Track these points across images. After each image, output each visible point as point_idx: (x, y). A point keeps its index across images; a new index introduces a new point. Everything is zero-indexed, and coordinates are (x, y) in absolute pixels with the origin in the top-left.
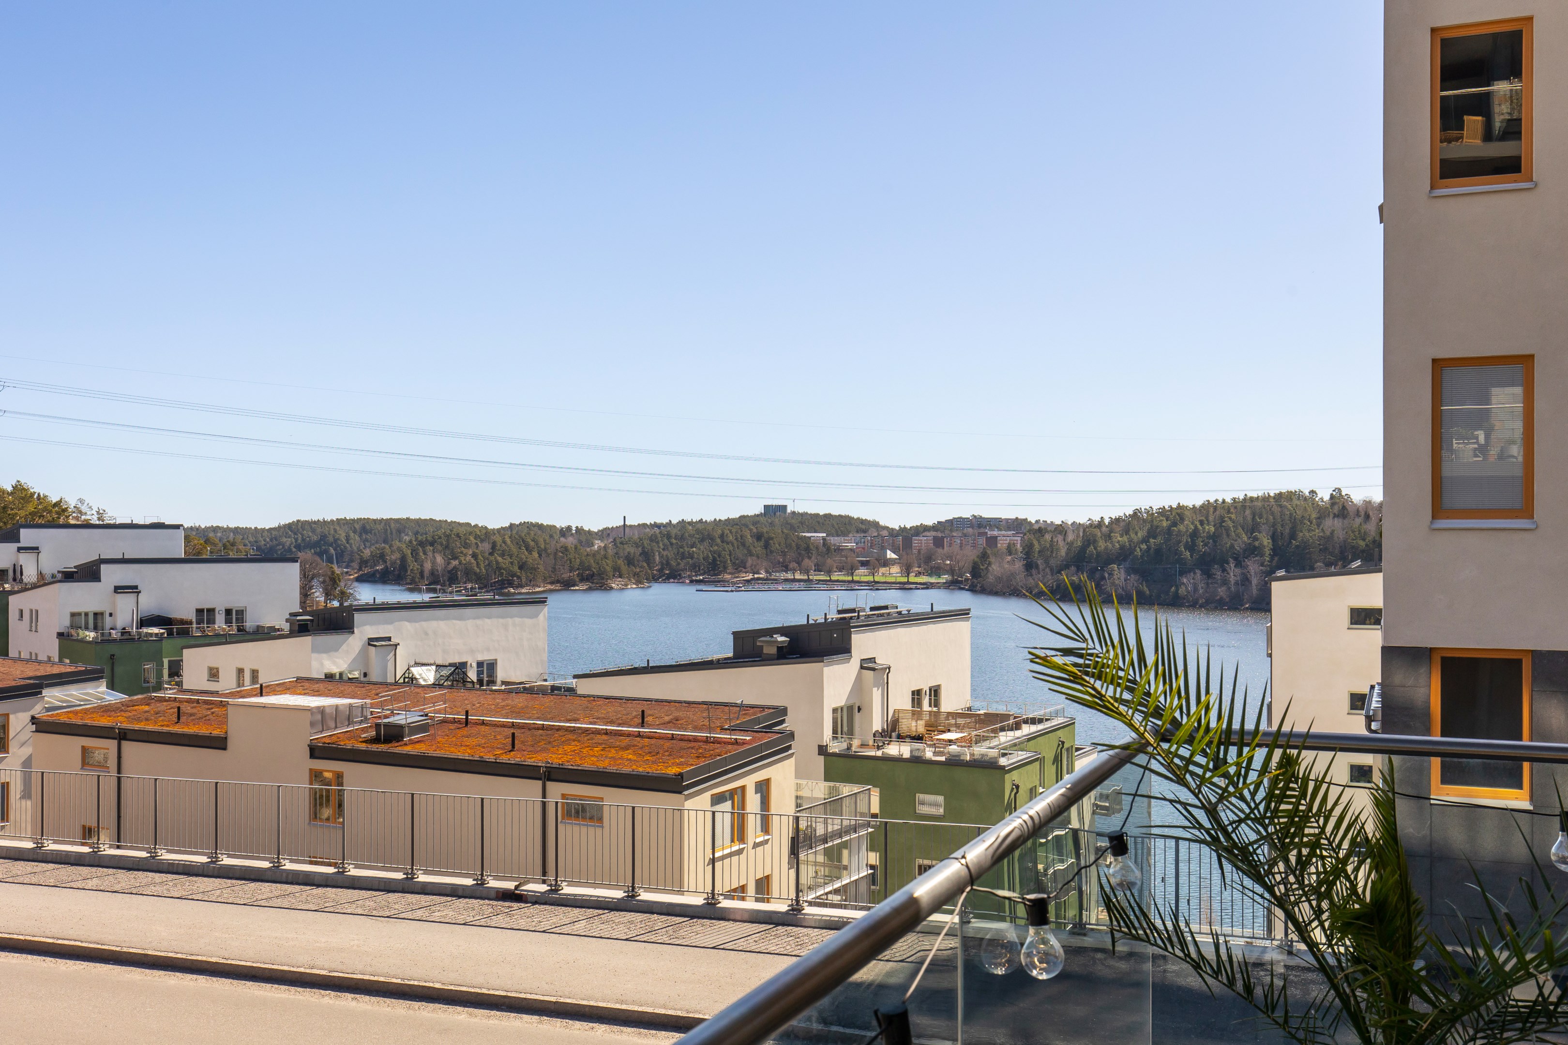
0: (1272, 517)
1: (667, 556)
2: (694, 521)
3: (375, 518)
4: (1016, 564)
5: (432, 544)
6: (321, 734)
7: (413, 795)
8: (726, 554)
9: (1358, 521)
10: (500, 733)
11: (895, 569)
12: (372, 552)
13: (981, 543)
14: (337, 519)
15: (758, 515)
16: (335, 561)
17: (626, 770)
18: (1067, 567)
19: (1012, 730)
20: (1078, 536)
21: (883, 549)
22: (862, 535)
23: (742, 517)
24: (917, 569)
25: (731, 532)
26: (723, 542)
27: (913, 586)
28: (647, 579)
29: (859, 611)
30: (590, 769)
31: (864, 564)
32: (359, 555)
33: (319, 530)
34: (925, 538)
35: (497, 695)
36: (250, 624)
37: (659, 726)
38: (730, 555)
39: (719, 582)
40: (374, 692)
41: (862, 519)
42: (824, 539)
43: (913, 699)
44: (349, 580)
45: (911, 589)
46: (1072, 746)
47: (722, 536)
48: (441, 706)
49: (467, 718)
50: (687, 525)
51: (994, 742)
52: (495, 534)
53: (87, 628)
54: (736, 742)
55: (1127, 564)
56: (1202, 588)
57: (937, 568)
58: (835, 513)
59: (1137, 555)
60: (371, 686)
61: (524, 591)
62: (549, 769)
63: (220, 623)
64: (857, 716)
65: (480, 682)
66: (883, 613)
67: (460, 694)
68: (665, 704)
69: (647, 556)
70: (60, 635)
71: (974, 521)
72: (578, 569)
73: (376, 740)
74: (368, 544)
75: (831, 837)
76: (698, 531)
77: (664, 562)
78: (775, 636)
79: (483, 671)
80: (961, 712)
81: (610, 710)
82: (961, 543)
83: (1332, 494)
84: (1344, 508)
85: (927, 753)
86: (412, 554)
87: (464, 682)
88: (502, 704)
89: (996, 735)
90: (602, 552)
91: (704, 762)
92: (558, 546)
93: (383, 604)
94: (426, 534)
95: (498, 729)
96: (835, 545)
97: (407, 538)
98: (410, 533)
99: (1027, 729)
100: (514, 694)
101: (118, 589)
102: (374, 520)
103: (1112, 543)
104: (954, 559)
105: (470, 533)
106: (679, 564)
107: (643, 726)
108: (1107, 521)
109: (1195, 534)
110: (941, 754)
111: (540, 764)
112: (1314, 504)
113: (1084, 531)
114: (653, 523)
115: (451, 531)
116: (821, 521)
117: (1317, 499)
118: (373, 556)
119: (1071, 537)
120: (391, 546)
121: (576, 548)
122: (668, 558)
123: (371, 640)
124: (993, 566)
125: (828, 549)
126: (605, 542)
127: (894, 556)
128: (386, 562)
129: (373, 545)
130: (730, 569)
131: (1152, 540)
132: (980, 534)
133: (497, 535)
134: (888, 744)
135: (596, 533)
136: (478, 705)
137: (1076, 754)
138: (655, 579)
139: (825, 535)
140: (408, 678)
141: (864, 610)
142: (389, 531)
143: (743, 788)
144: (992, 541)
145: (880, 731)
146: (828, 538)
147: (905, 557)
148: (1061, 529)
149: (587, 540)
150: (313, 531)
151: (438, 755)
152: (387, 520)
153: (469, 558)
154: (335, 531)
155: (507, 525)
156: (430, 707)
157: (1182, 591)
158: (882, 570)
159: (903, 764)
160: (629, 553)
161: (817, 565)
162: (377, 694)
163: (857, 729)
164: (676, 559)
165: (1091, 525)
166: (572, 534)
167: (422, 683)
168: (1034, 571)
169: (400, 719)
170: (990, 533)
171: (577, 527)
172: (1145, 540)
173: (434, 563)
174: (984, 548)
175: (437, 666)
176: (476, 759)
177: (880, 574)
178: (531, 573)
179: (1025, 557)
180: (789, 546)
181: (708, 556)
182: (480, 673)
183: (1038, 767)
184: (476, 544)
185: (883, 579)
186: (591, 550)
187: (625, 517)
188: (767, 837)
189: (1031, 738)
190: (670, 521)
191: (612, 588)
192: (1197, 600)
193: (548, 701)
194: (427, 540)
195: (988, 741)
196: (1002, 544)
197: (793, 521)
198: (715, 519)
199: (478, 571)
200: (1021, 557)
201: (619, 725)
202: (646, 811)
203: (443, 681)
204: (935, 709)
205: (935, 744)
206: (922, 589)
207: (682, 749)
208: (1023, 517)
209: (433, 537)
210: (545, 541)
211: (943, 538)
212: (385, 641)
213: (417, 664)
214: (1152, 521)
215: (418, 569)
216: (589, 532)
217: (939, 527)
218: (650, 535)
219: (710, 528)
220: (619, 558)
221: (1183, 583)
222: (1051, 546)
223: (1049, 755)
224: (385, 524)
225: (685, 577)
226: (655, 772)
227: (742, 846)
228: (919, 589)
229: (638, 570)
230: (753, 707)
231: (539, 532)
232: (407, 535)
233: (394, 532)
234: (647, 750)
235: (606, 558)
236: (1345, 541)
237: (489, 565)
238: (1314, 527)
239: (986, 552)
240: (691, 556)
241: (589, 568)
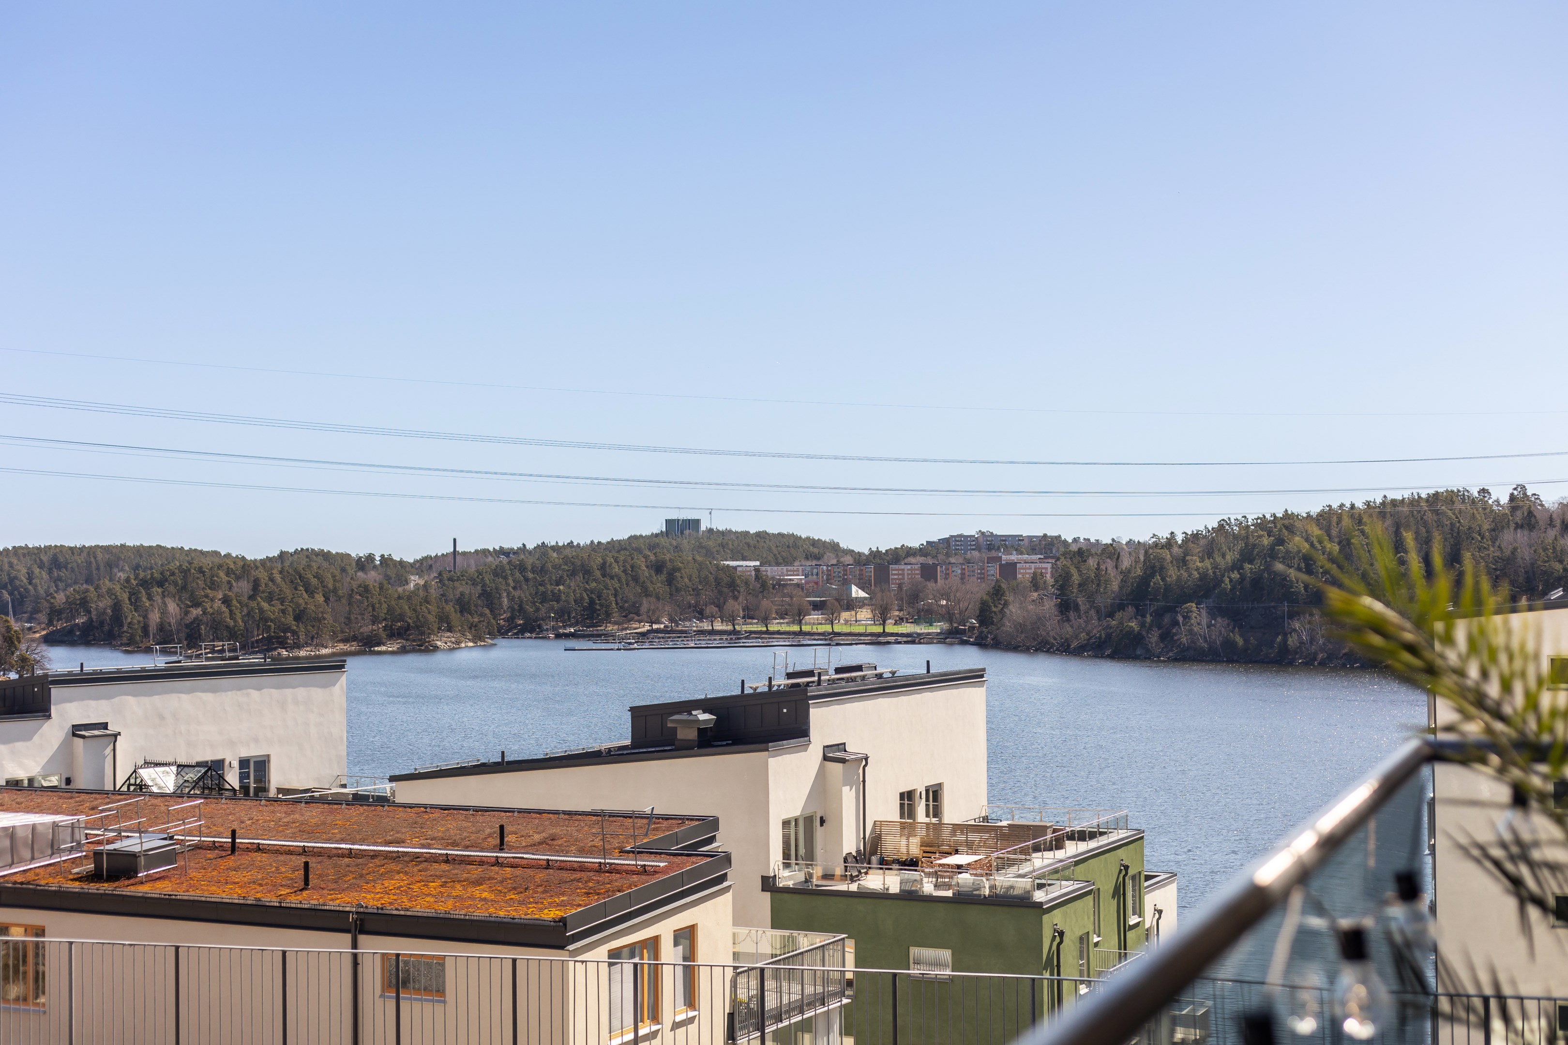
0: (1424, 530)
1: (519, 597)
2: (561, 544)
3: (72, 545)
4: (1046, 603)
5: (160, 584)
6: (10, 869)
7: (177, 948)
8: (609, 594)
9: (1552, 533)
10: (285, 863)
11: (864, 614)
12: (68, 597)
13: (992, 572)
14: (14, 547)
15: (657, 535)
16: (11, 612)
17: (480, 913)
18: (1121, 607)
19: (1051, 849)
20: (1137, 561)
21: (846, 583)
22: (814, 563)
23: (633, 539)
24: (897, 613)
25: (616, 561)
26: (604, 576)
27: (892, 639)
28: (489, 634)
29: (820, 675)
30: (425, 915)
31: (818, 607)
32: (48, 601)
34: (909, 567)
35: (277, 807)
37: (527, 849)
38: (616, 596)
39: (599, 636)
40: (88, 804)
41: (814, 539)
42: (757, 570)
43: (902, 806)
44: (33, 640)
45: (888, 643)
46: (1140, 873)
47: (603, 567)
48: (193, 823)
49: (233, 842)
50: (550, 551)
51: (1026, 868)
52: (257, 568)
54: (644, 871)
55: (1210, 602)
56: (1323, 636)
57: (927, 611)
58: (773, 530)
59: (1225, 589)
60: (83, 797)
61: (302, 653)
62: (362, 917)
64: (819, 833)
65: (245, 789)
66: (855, 677)
67: (220, 806)
68: (534, 815)
69: (489, 598)
71: (981, 540)
72: (385, 619)
73: (95, 876)
74: (61, 585)
75: (787, 1012)
76: (566, 561)
77: (516, 607)
78: (694, 713)
79: (248, 773)
80: (973, 823)
81: (451, 826)
82: (963, 574)
83: (1512, 495)
84: (1530, 513)
85: (925, 885)
86: (130, 599)
87: (221, 789)
88: (285, 820)
89: (1028, 858)
90: (422, 593)
91: (597, 900)
92: (355, 585)
93: (95, 672)
94: (151, 568)
95: (282, 858)
96: (773, 578)
97: (122, 575)
98: (127, 568)
99: (1072, 849)
100: (303, 805)
102: (71, 548)
103: (1188, 570)
104: (952, 597)
105: (220, 567)
106: (538, 610)
107: (501, 850)
108: (1179, 538)
109: (1310, 556)
110: (948, 886)
111: (348, 909)
112: (1485, 506)
113: (1146, 552)
114: (497, 548)
115: (190, 564)
116: (752, 543)
117: (1490, 502)
118: (69, 603)
119: (1126, 563)
120: (97, 588)
121: (381, 587)
122: (522, 602)
123: (76, 728)
124: (1011, 607)
125: (764, 585)
126: (426, 578)
127: (862, 594)
128: (89, 612)
129: (71, 586)
130: (616, 616)
131: (1247, 566)
132: (991, 560)
133: (261, 569)
134: (866, 873)
135: (412, 565)
136: (249, 822)
137: (1146, 884)
138: (502, 633)
139: (758, 563)
140: (135, 784)
141: (826, 672)
142: (94, 565)
143: (656, 940)
144: (1009, 569)
145: (854, 854)
146: (763, 568)
147: (879, 595)
148: (1111, 551)
149: (397, 575)
151: (192, 898)
152: (91, 548)
153: (218, 604)
154: (11, 565)
155: (276, 554)
156: (176, 826)
157: (1293, 641)
158: (845, 615)
159: (889, 902)
160: (462, 594)
161: (746, 609)
162: (93, 809)
163: (819, 851)
164: (534, 603)
165: (1156, 545)
166: (375, 567)
167: (155, 790)
168: (1072, 614)
169: (132, 844)
170: (1005, 558)
171: (382, 556)
172: (1236, 566)
173: (164, 612)
174: (997, 581)
175: (179, 766)
176: (249, 902)
177: (842, 621)
178: (313, 627)
179: (1058, 592)
180: (703, 580)
181: (582, 598)
182: (243, 776)
183: (1092, 903)
184: (229, 582)
185: (846, 629)
186: (404, 590)
187: (455, 540)
188: (691, 1014)
189: (1080, 861)
190: (524, 545)
191: (436, 648)
192: (1316, 654)
193: (356, 813)
194: (152, 577)
195: (1016, 867)
196: (1024, 574)
197: (711, 543)
198: (592, 542)
199: (232, 623)
200: (1053, 594)
201: (466, 848)
202: (533, 966)
203: (187, 790)
204: (934, 820)
205: (936, 872)
206: (906, 642)
207: (562, 882)
208: (1054, 533)
209: (161, 574)
210: (334, 576)
211: (935, 566)
212: (98, 729)
213: (148, 764)
214: (1247, 538)
215: (139, 622)
216: (401, 562)
217: (930, 549)
218: (494, 567)
219: (585, 556)
220: (446, 601)
221: (1295, 630)
222: (1097, 576)
223: (1107, 886)
224: (89, 554)
225: (547, 630)
226: (523, 916)
227: (654, 1028)
228: (900, 643)
229: (476, 620)
230: (667, 819)
231: (325, 565)
232: (122, 570)
233: (102, 568)
234: (510, 884)
235: (428, 603)
236: (1532, 564)
237: (248, 614)
238: (1487, 542)
239: (1000, 586)
240: (557, 598)
241: (401, 618)
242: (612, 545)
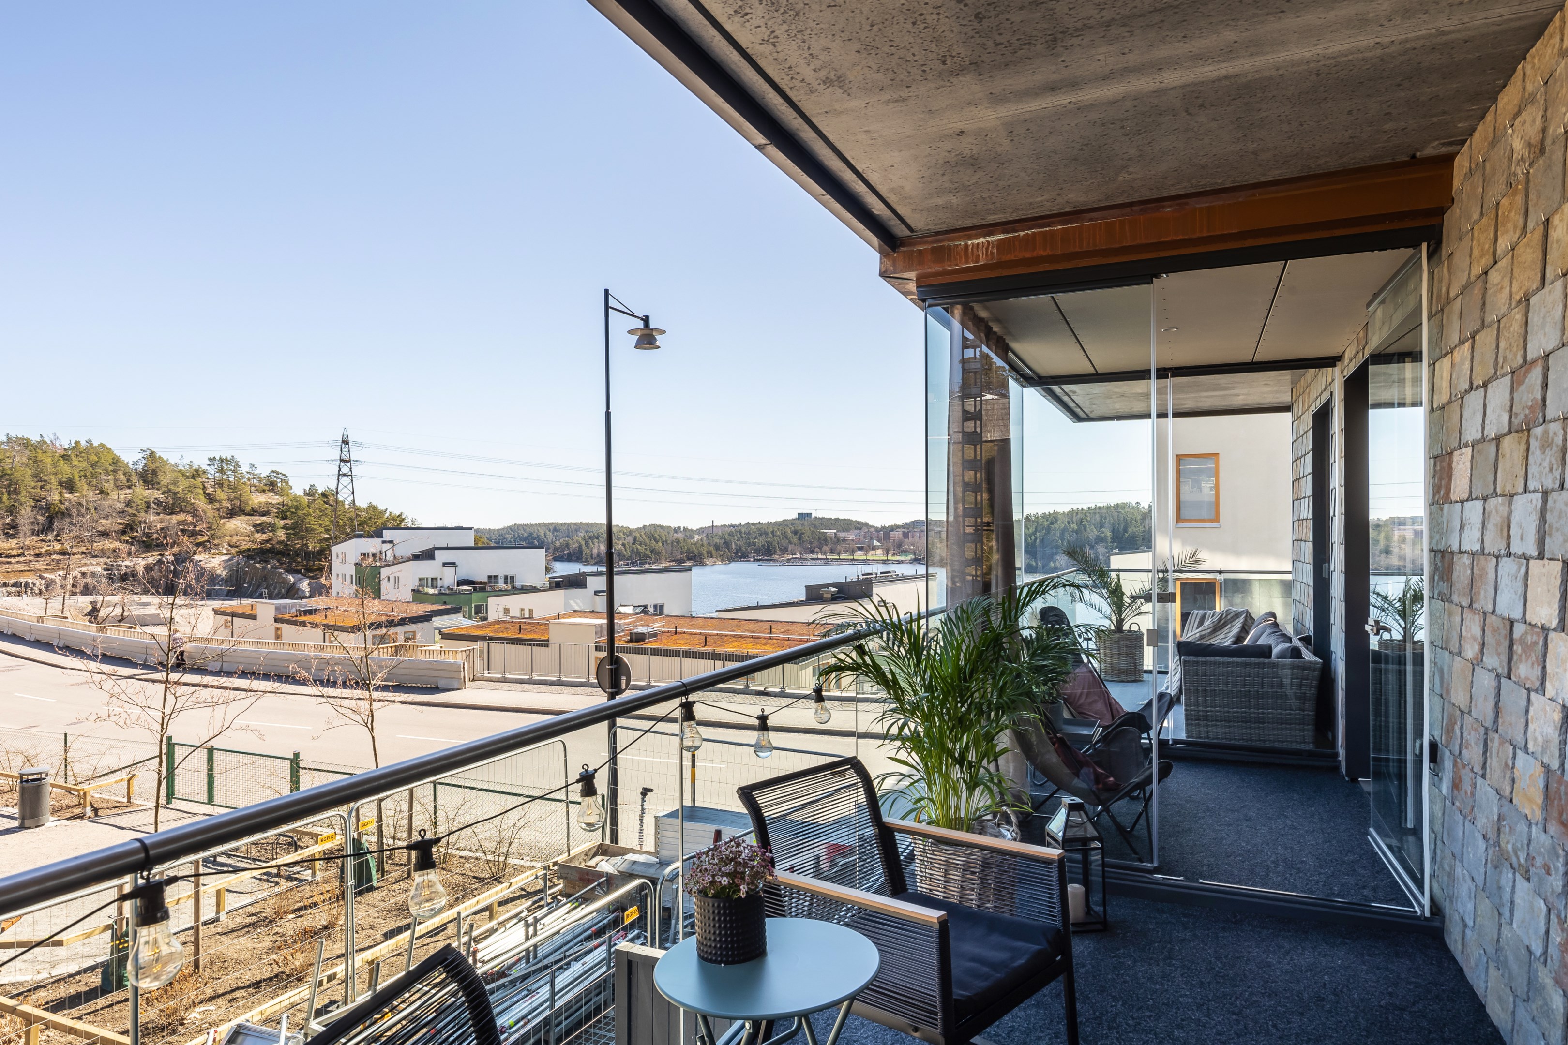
0: (1112, 519)
1: (739, 545)
2: (755, 523)
5: (597, 538)
6: (600, 638)
8: (775, 544)
10: (695, 638)
11: (879, 552)
12: (561, 543)
14: (539, 523)
15: (794, 519)
21: (872, 539)
22: (859, 531)
23: (785, 520)
24: (893, 552)
25: (778, 530)
26: (773, 536)
27: (891, 562)
28: (727, 559)
29: (870, 575)
31: (860, 549)
32: (553, 545)
33: (528, 530)
34: (897, 533)
36: (518, 584)
38: (778, 544)
39: (772, 560)
41: (858, 521)
42: (835, 533)
47: (773, 532)
48: (660, 624)
49: (676, 630)
50: (751, 525)
53: (427, 587)
57: (905, 551)
58: (842, 517)
62: (727, 655)
63: (501, 585)
66: (886, 576)
68: (780, 623)
69: (727, 544)
70: (413, 590)
72: (686, 553)
73: (630, 641)
74: (558, 539)
76: (758, 529)
77: (738, 548)
78: (827, 588)
79: (657, 609)
81: (751, 626)
82: (920, 536)
86: (585, 544)
88: (689, 623)
90: (700, 542)
92: (674, 539)
94: (593, 532)
95: (693, 636)
96: (842, 537)
97: (582, 535)
100: (687, 619)
101: (445, 564)
102: (561, 524)
104: (915, 545)
105: (621, 532)
106: (747, 550)
107: (771, 634)
109: (1063, 531)
111: (722, 652)
112: (1139, 511)
114: (730, 524)
116: (833, 523)
117: (1140, 508)
120: (572, 539)
121: (684, 540)
123: (596, 592)
125: (838, 540)
126: (702, 536)
127: (878, 544)
128: (569, 549)
129: (562, 538)
130: (778, 552)
131: (1038, 534)
135: (696, 531)
138: (732, 559)
139: (835, 531)
141: (877, 574)
146: (838, 533)
147: (885, 544)
149: (690, 535)
150: (525, 530)
153: (620, 546)
155: (642, 526)
158: (871, 552)
160: (716, 543)
161: (831, 550)
162: (626, 618)
164: (745, 547)
166: (681, 532)
169: (642, 630)
171: (684, 527)
173: (599, 549)
175: (633, 606)
177: (870, 555)
178: (658, 555)
180: (813, 538)
181: (764, 545)
182: (655, 611)
184: (624, 538)
185: (872, 558)
186: (693, 541)
187: (713, 521)
190: (741, 523)
191: (706, 564)
194: (594, 535)
197: (816, 523)
198: (768, 522)
199: (626, 554)
201: (759, 633)
206: (899, 563)
209: (597, 534)
210: (665, 536)
211: (908, 532)
213: (622, 605)
214: (1038, 522)
215: (589, 553)
216: (692, 530)
217: (906, 525)
218: (729, 532)
219: (765, 527)
220: (710, 546)
221: (1058, 560)
224: (568, 526)
225: (750, 557)
228: (896, 563)
229: (722, 554)
231: (662, 530)
232: (581, 532)
233: (574, 531)
235: (703, 546)
237: (632, 550)
240: (754, 544)
241: (693, 552)
242: (776, 523)
